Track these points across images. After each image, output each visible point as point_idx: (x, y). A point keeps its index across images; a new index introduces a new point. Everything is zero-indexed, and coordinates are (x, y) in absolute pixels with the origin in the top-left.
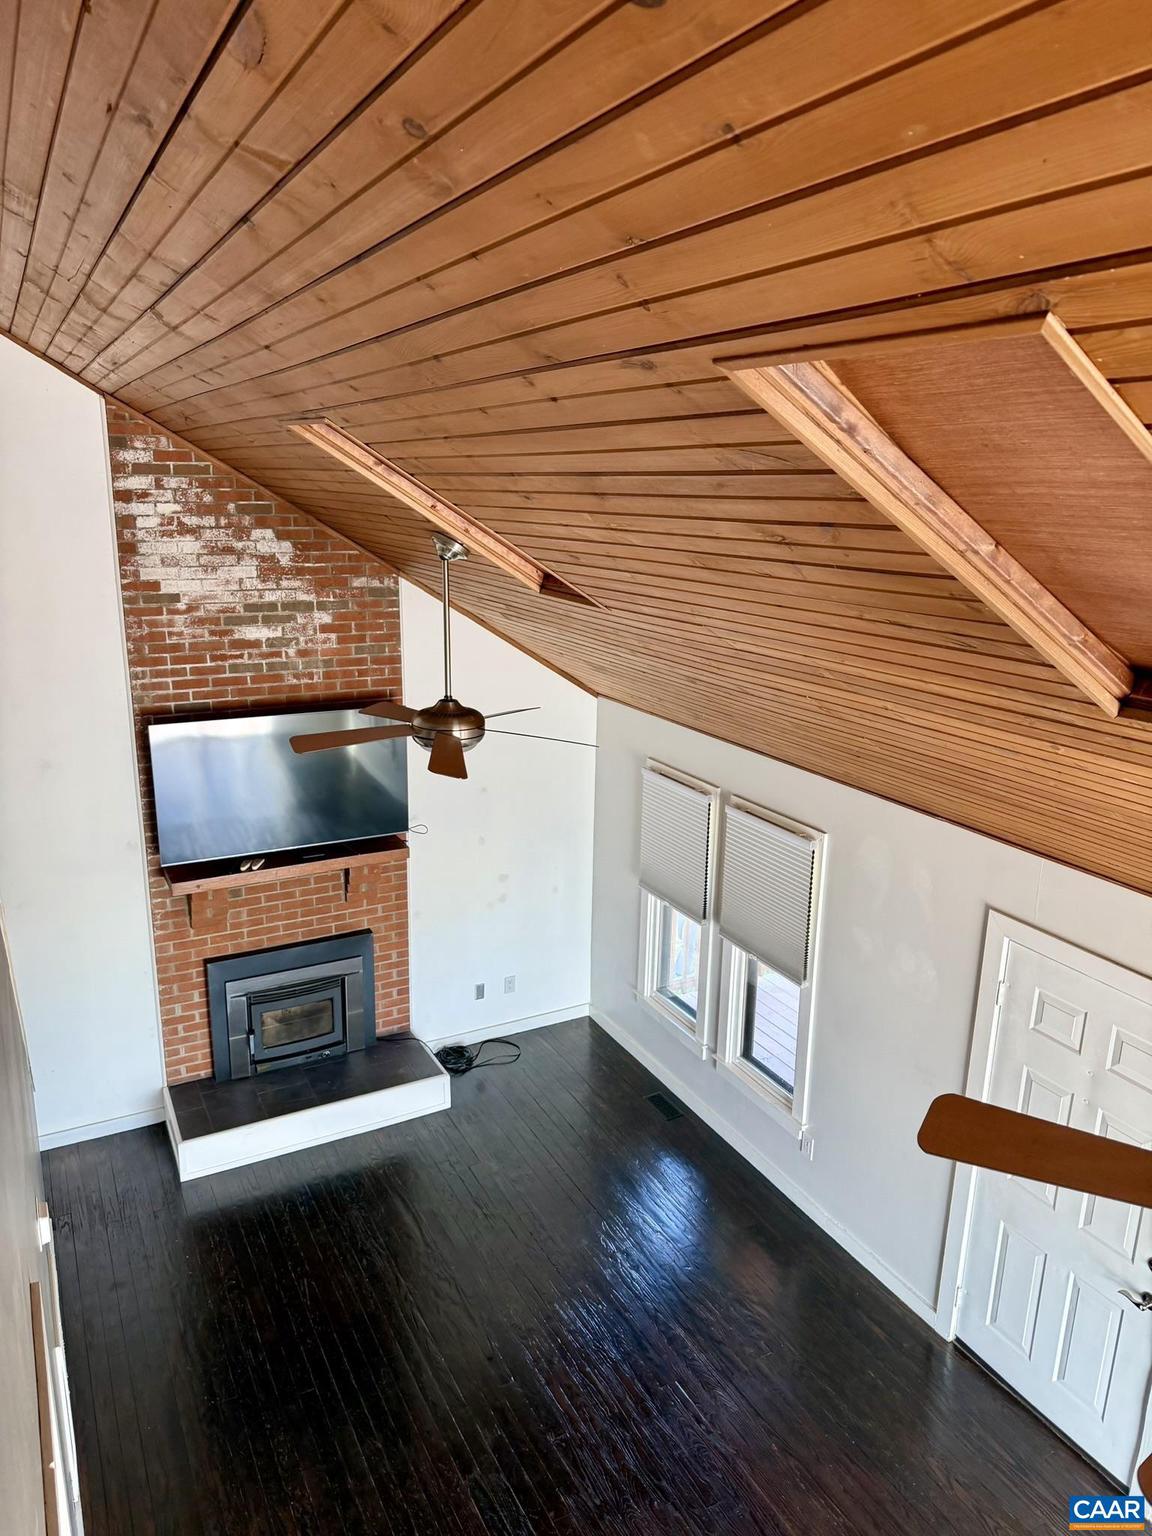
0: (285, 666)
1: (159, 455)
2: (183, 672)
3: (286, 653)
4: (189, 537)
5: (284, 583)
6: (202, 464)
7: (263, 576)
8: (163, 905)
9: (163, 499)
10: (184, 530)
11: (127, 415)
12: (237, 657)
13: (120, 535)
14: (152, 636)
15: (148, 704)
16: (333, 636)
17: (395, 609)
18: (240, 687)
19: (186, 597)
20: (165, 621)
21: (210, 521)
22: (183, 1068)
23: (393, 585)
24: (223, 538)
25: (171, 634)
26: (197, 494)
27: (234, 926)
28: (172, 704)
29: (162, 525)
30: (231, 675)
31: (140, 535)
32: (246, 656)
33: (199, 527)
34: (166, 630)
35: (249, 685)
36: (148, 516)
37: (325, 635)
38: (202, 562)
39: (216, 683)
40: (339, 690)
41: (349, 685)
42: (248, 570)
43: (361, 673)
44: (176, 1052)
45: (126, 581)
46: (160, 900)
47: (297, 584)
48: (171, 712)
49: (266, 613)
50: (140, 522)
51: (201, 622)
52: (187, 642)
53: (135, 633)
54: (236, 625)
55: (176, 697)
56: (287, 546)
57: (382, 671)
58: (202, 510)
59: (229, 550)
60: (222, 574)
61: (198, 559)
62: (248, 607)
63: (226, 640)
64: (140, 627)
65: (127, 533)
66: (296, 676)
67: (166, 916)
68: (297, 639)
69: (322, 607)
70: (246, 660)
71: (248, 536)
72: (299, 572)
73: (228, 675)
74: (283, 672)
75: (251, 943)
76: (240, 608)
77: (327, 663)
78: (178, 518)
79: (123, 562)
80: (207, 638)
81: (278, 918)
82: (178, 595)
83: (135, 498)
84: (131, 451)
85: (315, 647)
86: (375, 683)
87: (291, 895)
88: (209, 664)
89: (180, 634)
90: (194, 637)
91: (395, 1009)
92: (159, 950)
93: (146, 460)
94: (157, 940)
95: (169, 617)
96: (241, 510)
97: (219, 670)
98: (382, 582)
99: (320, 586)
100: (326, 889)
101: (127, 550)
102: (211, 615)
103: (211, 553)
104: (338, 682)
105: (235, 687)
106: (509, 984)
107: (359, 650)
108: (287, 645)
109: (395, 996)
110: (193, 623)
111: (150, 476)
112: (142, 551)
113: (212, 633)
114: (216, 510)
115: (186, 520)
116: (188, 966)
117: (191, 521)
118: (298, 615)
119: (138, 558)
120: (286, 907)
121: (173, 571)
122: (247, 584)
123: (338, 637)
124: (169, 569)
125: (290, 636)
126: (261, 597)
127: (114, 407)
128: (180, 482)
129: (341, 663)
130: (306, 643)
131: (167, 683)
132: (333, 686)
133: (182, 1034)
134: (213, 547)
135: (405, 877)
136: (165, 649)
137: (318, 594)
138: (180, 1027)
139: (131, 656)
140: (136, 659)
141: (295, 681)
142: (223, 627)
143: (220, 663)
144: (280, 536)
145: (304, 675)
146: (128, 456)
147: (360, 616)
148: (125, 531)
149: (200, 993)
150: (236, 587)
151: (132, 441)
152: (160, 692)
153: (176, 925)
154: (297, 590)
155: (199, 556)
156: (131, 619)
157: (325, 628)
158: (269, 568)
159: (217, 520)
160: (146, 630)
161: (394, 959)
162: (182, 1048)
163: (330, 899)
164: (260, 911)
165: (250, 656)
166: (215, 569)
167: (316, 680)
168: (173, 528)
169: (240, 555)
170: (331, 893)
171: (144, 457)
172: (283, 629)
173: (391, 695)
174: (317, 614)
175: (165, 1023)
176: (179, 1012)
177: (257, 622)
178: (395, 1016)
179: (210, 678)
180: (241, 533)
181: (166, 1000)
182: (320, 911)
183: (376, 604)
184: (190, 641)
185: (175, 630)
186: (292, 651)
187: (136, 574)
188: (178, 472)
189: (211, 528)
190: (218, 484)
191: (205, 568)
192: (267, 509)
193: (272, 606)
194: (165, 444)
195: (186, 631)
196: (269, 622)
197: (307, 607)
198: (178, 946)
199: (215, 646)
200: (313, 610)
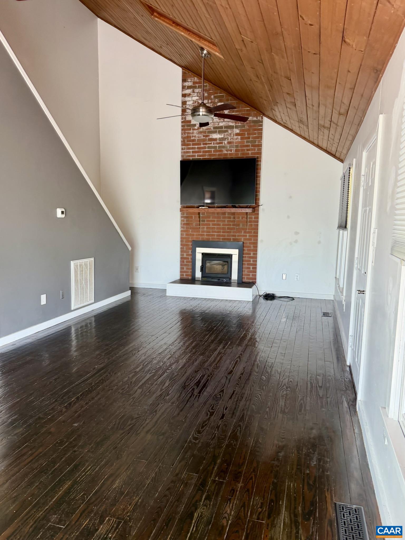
0: (224, 147)
1: (194, 83)
2: (194, 148)
3: (224, 142)
5: (226, 120)
8: (183, 221)
9: (195, 96)
11: (187, 72)
12: (210, 144)
13: (182, 107)
14: (188, 137)
15: (185, 157)
16: (239, 137)
17: (261, 127)
18: (210, 153)
20: (191, 132)
21: (206, 101)
22: (184, 274)
23: (260, 119)
25: (193, 136)
26: (203, 94)
27: (202, 232)
28: (191, 158)
29: (193, 103)
30: (208, 150)
31: (187, 107)
32: (212, 144)
34: (191, 135)
35: (213, 153)
36: (190, 101)
37: (237, 137)
39: (204, 152)
40: (240, 156)
41: (243, 154)
43: (248, 150)
44: (183, 268)
45: (183, 120)
47: (230, 120)
49: (219, 130)
50: (188, 103)
51: (201, 132)
52: (196, 139)
53: (184, 136)
54: (210, 133)
55: (192, 156)
57: (255, 150)
62: (214, 128)
63: (207, 138)
64: (185, 134)
65: (184, 106)
66: (227, 151)
67: (184, 224)
68: (228, 138)
69: (237, 127)
74: (223, 149)
75: (206, 238)
76: (212, 128)
77: (237, 146)
78: (198, 101)
79: (182, 115)
80: (202, 138)
81: (215, 232)
82: (196, 124)
83: (187, 96)
84: (187, 83)
85: (233, 141)
86: (252, 154)
87: (219, 225)
88: (202, 146)
89: (195, 136)
90: (199, 137)
91: (251, 274)
92: (181, 235)
93: (191, 85)
94: (181, 231)
95: (193, 131)
96: (215, 97)
97: (205, 148)
98: (257, 118)
99: (236, 121)
100: (230, 225)
101: (184, 111)
104: (240, 153)
108: (225, 140)
109: (251, 269)
110: (199, 133)
111: (192, 89)
113: (204, 136)
114: (208, 98)
115: (200, 102)
118: (229, 130)
119: (186, 113)
123: (241, 137)
125: (226, 137)
126: (218, 124)
127: (184, 71)
128: (199, 90)
129: (241, 146)
130: (231, 140)
131: (190, 151)
132: (238, 154)
133: (185, 263)
136: (190, 141)
137: (236, 123)
138: (185, 261)
140: (183, 144)
142: (207, 134)
143: (205, 146)
145: (229, 150)
146: (186, 84)
147: (248, 130)
151: (188, 80)
152: (189, 154)
153: (187, 228)
154: (228, 122)
156: (183, 132)
157: (237, 134)
159: (208, 101)
160: (187, 135)
162: (185, 267)
165: (214, 143)
167: (233, 152)
168: (196, 104)
170: (232, 227)
172: (224, 135)
173: (257, 158)
174: (235, 130)
175: (181, 258)
176: (185, 256)
177: (217, 132)
178: (251, 276)
179: (202, 150)
181: (182, 251)
182: (228, 232)
183: (254, 126)
184: (198, 138)
186: (226, 142)
187: (185, 118)
188: (199, 87)
190: (210, 90)
193: (221, 127)
194: (196, 79)
195: (197, 135)
196: (220, 132)
197: (231, 127)
198: (187, 235)
199: (204, 140)
200: (234, 128)
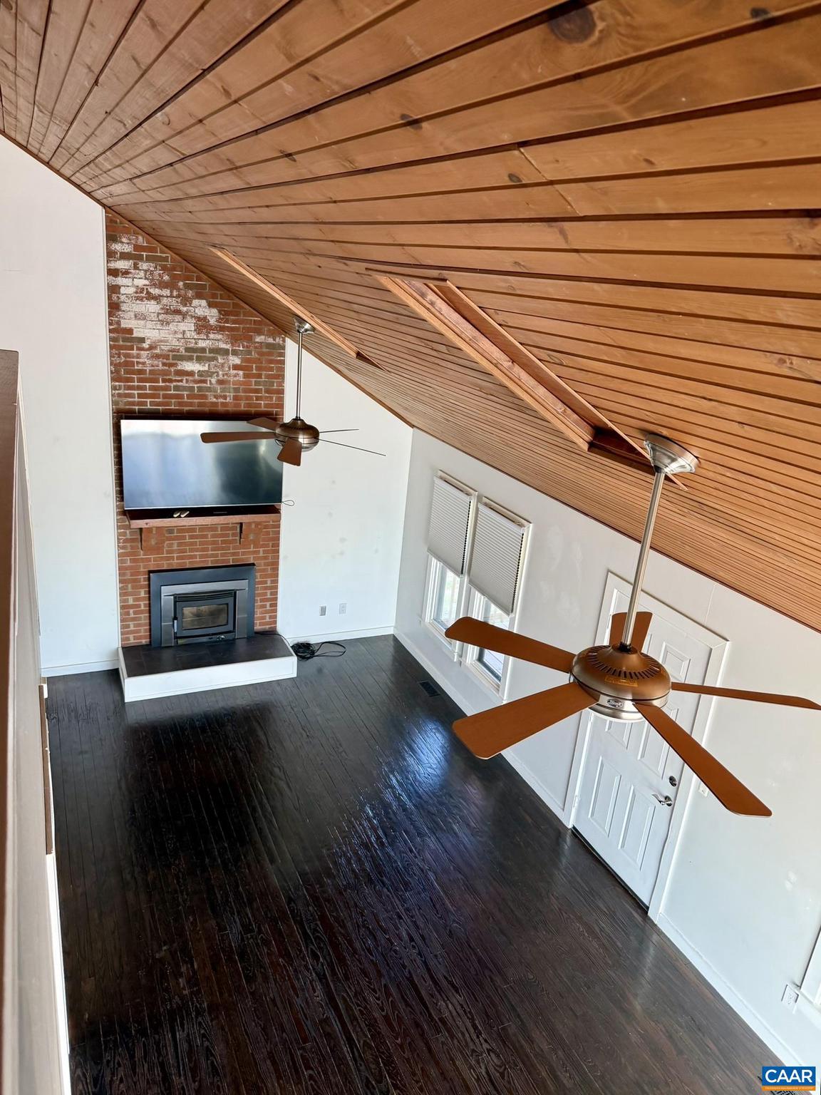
0: (209, 389)
1: (137, 247)
2: (144, 388)
3: (210, 381)
4: (153, 302)
5: (212, 336)
6: (164, 255)
7: (199, 330)
8: (124, 534)
9: (138, 276)
10: (150, 297)
11: (118, 221)
12: (178, 381)
13: (110, 298)
14: (126, 364)
15: (121, 406)
16: (241, 373)
17: (282, 358)
18: (180, 400)
19: (149, 340)
20: (135, 355)
21: (166, 292)
22: (131, 637)
23: (281, 342)
24: (174, 303)
25: (138, 363)
26: (159, 275)
27: (168, 552)
28: (137, 408)
29: (136, 293)
30: (175, 392)
31: (123, 298)
32: (184, 381)
33: (160, 296)
34: (135, 360)
35: (186, 400)
36: (128, 286)
37: (236, 372)
38: (160, 317)
39: (165, 396)
40: (242, 408)
41: (249, 405)
42: (188, 326)
43: (258, 399)
44: (128, 626)
45: (112, 327)
46: (122, 531)
47: (220, 337)
48: (135, 413)
49: (199, 354)
50: (123, 290)
51: (157, 356)
52: (148, 369)
53: (116, 360)
54: (180, 360)
55: (139, 404)
56: (215, 311)
57: (271, 398)
58: (162, 285)
59: (177, 312)
60: (172, 327)
61: (158, 316)
62: (187, 350)
63: (172, 369)
64: (119, 357)
65: (114, 297)
66: (216, 397)
67: (126, 541)
68: (218, 372)
69: (235, 353)
70: (184, 384)
71: (190, 304)
72: (221, 329)
73: (172, 392)
74: (207, 393)
75: (177, 563)
76: (182, 350)
77: (236, 390)
78: (147, 289)
79: (111, 314)
80: (161, 367)
81: (197, 550)
82: (144, 338)
83: (120, 274)
84: (120, 244)
85: (229, 379)
86: (266, 406)
87: (206, 536)
88: (161, 384)
89: (144, 363)
90: (152, 366)
91: (267, 615)
92: (121, 562)
93: (129, 250)
94: (119, 555)
95: (138, 352)
96: (187, 287)
97: (168, 388)
98: (274, 340)
99: (234, 340)
100: (227, 535)
101: (114, 307)
102: (164, 352)
103: (166, 313)
104: (243, 403)
105: (177, 400)
106: (342, 609)
107: (256, 383)
108: (211, 376)
109: (268, 608)
110: (152, 357)
111: (131, 261)
112: (123, 308)
113: (164, 364)
114: (171, 285)
115: (152, 291)
116: (138, 573)
117: (155, 291)
118: (219, 357)
119: (120, 313)
120: (201, 543)
121: (142, 322)
122: (188, 335)
123: (244, 374)
124: (139, 322)
125: (213, 370)
126: (196, 343)
127: (110, 215)
128: (151, 266)
129: (245, 391)
130: (223, 376)
131: (134, 394)
132: (239, 405)
133: (132, 616)
134: (168, 309)
135: (278, 533)
136: (133, 372)
137: (233, 345)
138: (131, 611)
139: (113, 375)
140: (115, 377)
141: (215, 400)
142: (171, 361)
143: (168, 384)
144: (210, 305)
145: (221, 396)
146: (117, 247)
147: (258, 361)
148: (113, 295)
149: (145, 591)
150: (181, 336)
151: (120, 238)
152: (130, 400)
153: (132, 547)
154: (217, 340)
155: (159, 314)
156: (114, 351)
157: (236, 367)
158: (202, 326)
159: (171, 292)
160: (123, 359)
161: (269, 584)
162: (131, 624)
163: (231, 542)
164: (185, 544)
165: (187, 381)
166: (168, 323)
167: (228, 400)
168: (143, 295)
169: (184, 315)
170: (231, 538)
171: (128, 249)
172: (209, 365)
173: (276, 415)
174: (231, 358)
175: (122, 607)
176: (131, 602)
177: (193, 360)
178: (268, 620)
179: (161, 393)
180: (186, 301)
181: (123, 593)
182: (223, 549)
183: (270, 354)
184: (151, 368)
185: (141, 360)
186: (214, 381)
187: (118, 323)
188: (149, 259)
189: (167, 297)
190: (174, 269)
191: (162, 322)
192: (203, 287)
193: (203, 350)
194: (141, 240)
195: (148, 362)
196: (199, 360)
197: (225, 352)
198: (133, 561)
199: (165, 373)
200: (229, 355)
